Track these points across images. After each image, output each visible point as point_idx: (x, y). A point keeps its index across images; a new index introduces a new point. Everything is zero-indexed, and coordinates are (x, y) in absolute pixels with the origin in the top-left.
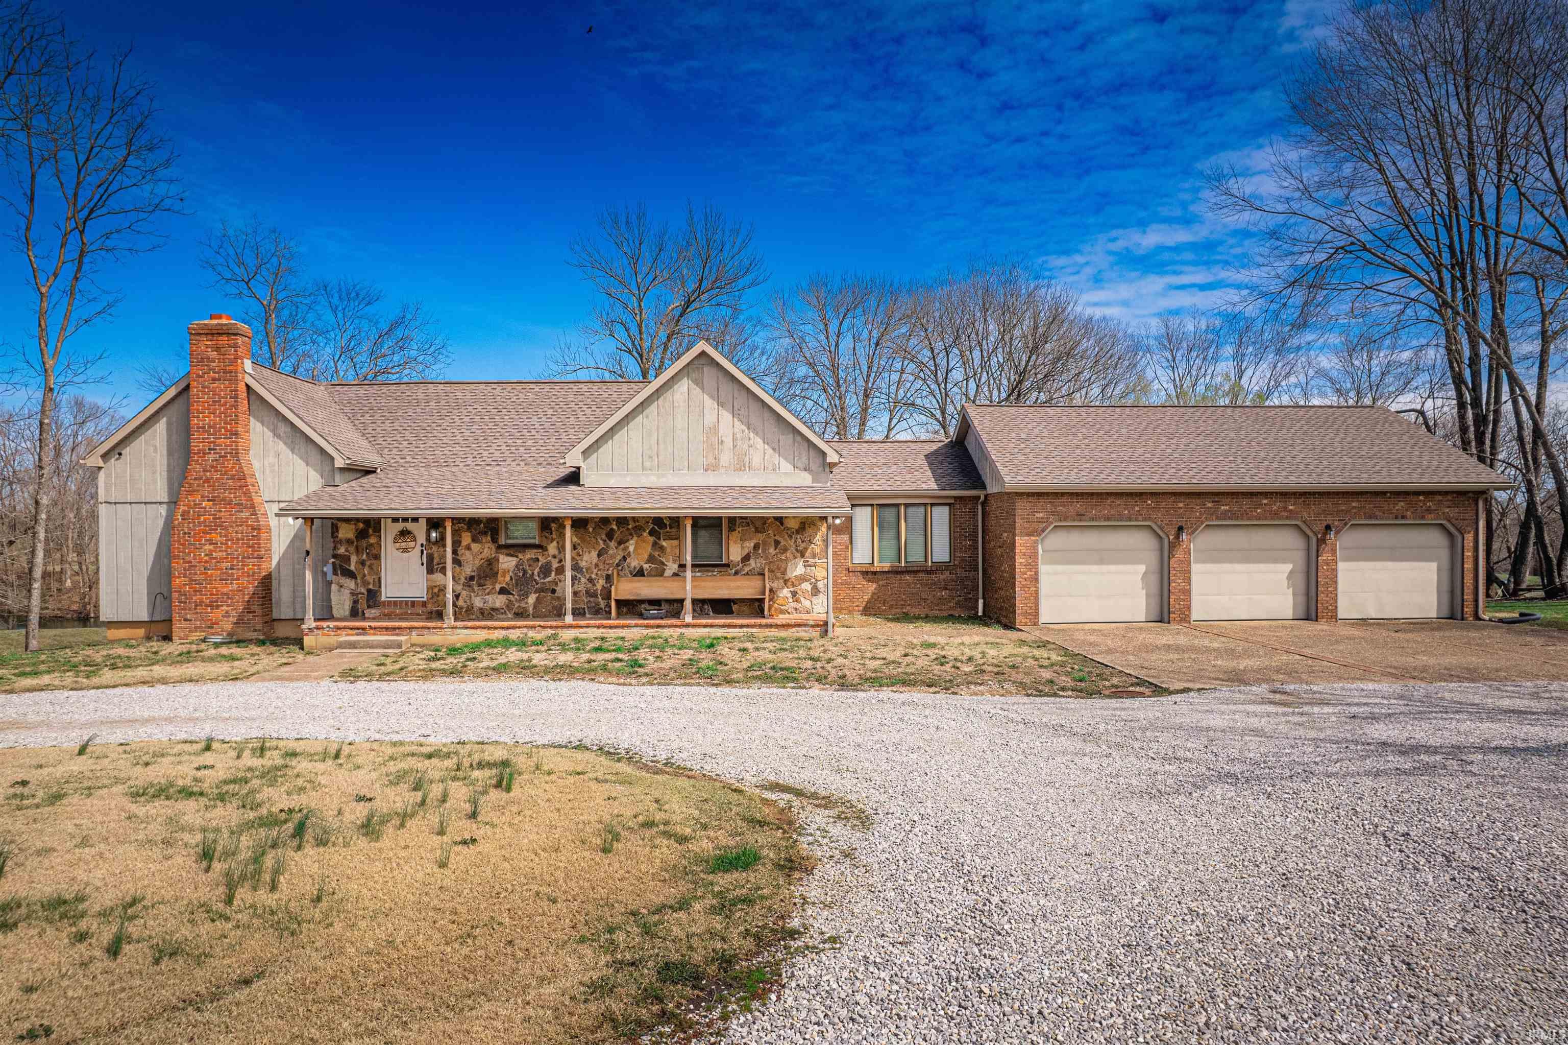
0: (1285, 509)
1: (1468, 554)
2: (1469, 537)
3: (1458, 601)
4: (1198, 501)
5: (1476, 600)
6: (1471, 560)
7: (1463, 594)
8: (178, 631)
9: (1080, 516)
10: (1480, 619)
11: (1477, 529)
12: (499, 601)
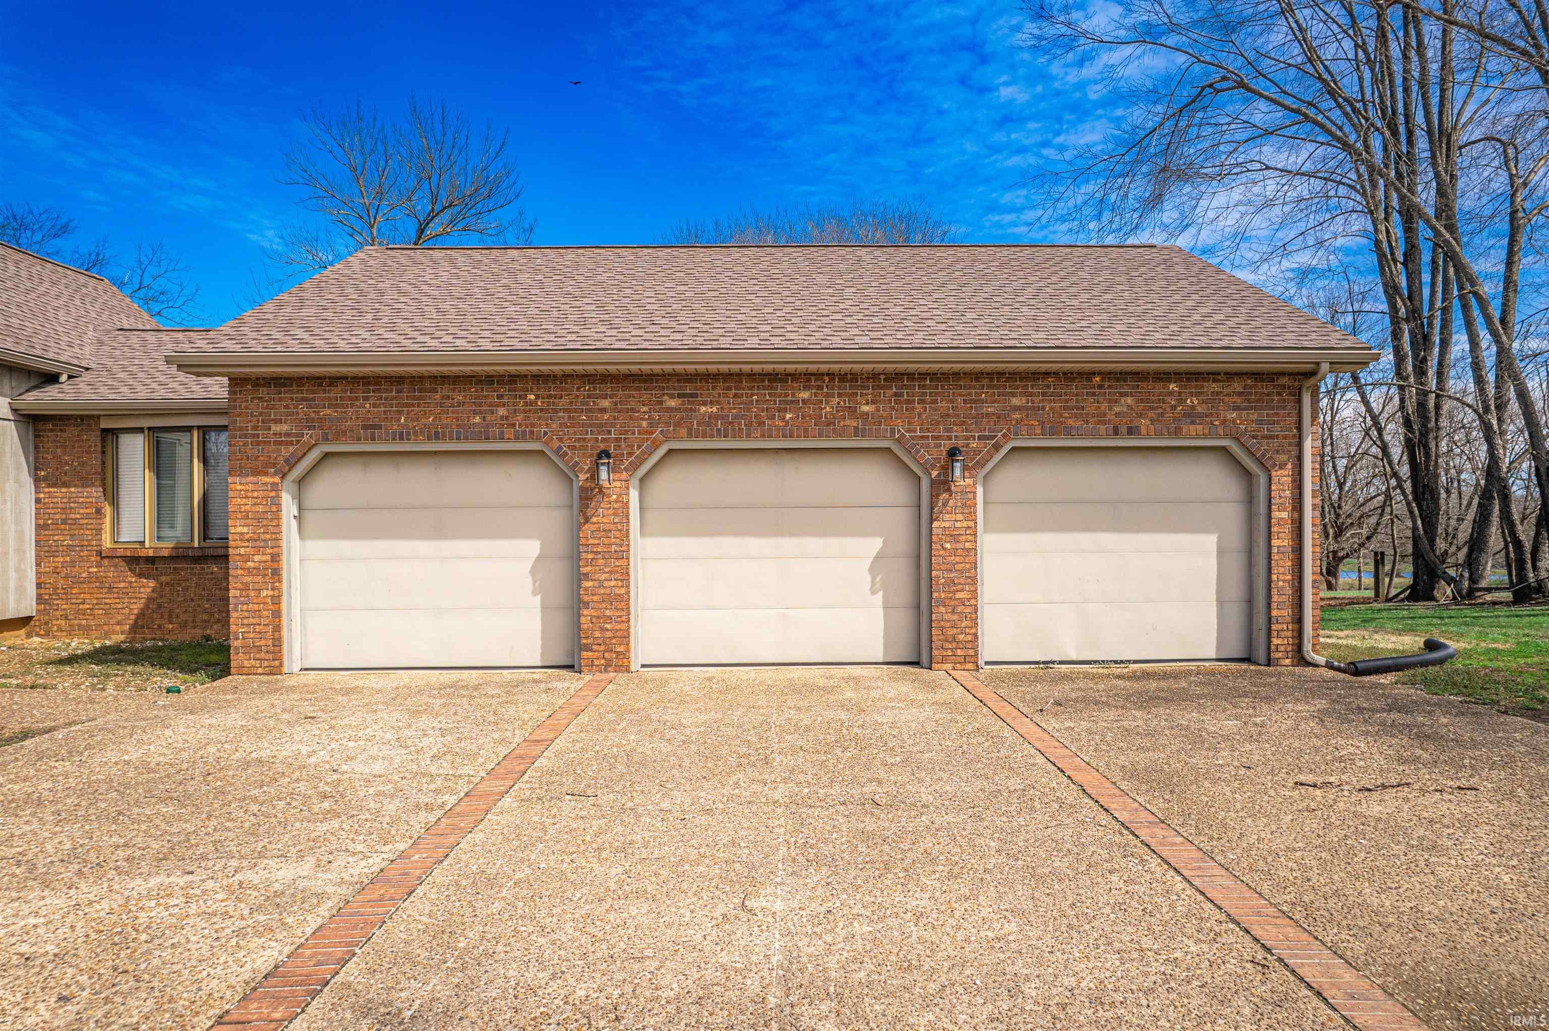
0: (852, 411)
1: (1281, 515)
2: (1283, 477)
3: (1260, 620)
4: (645, 396)
5: (1299, 620)
6: (1287, 528)
7: (1269, 605)
9: (371, 429)
10: (1308, 664)
11: (1300, 458)
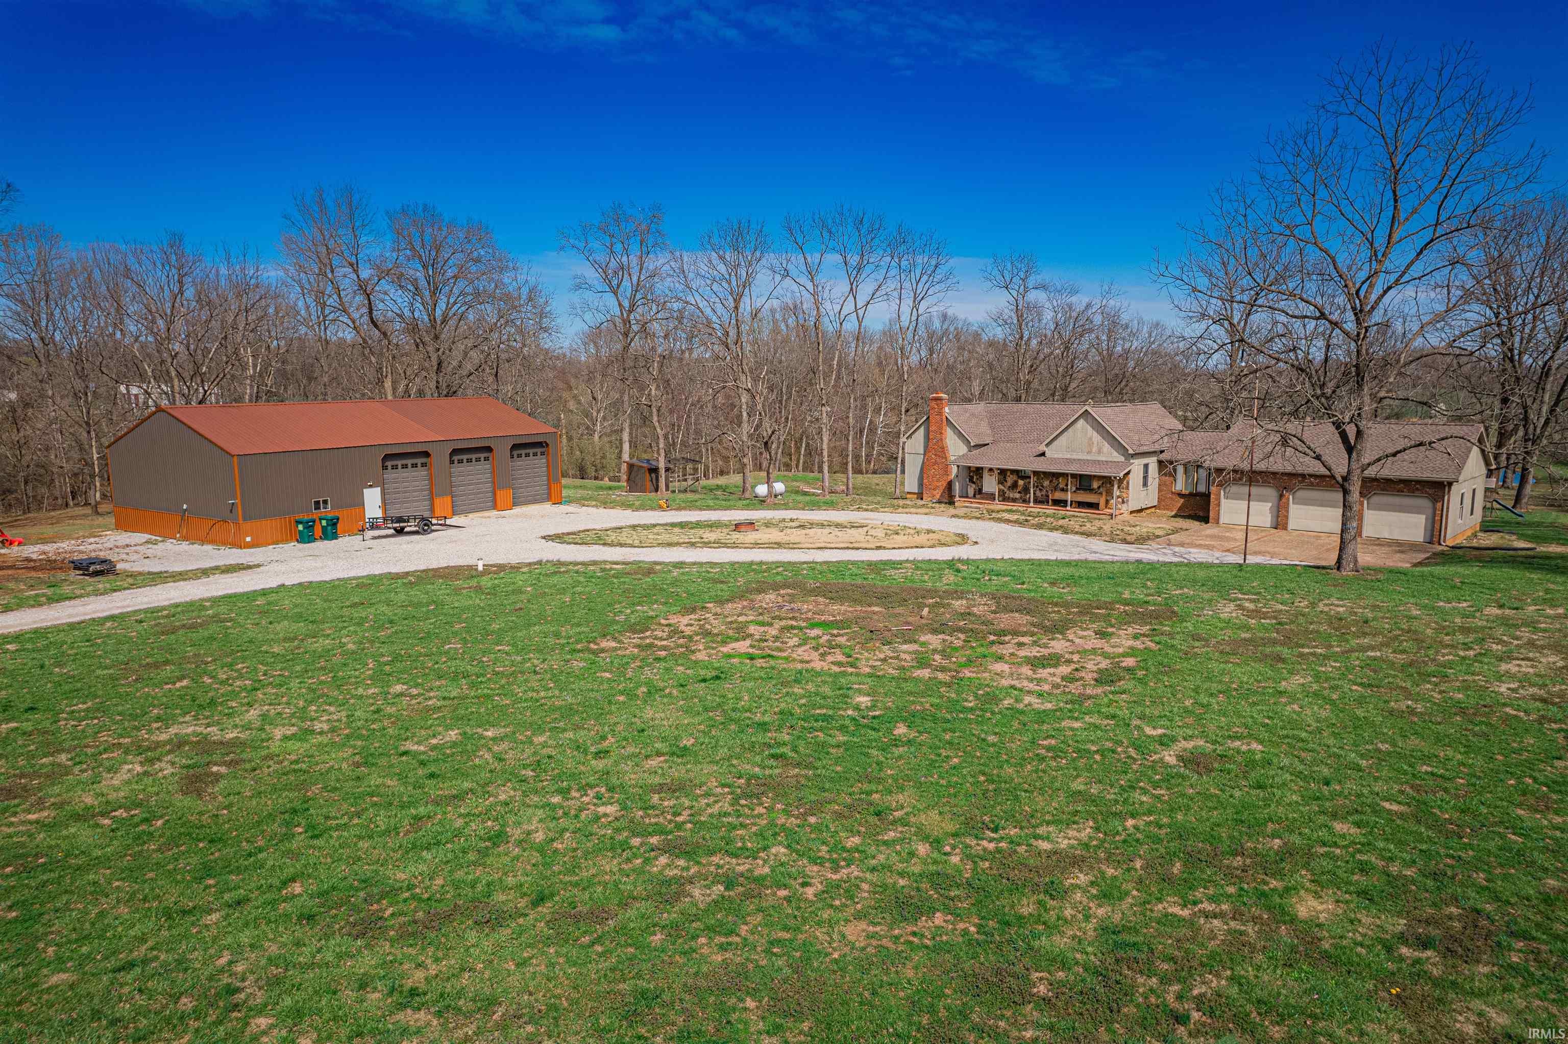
4: (1294, 477)
5: (1440, 535)
6: (1439, 515)
7: (1434, 531)
8: (925, 496)
9: (1240, 480)
10: (1441, 545)
12: (1018, 496)
